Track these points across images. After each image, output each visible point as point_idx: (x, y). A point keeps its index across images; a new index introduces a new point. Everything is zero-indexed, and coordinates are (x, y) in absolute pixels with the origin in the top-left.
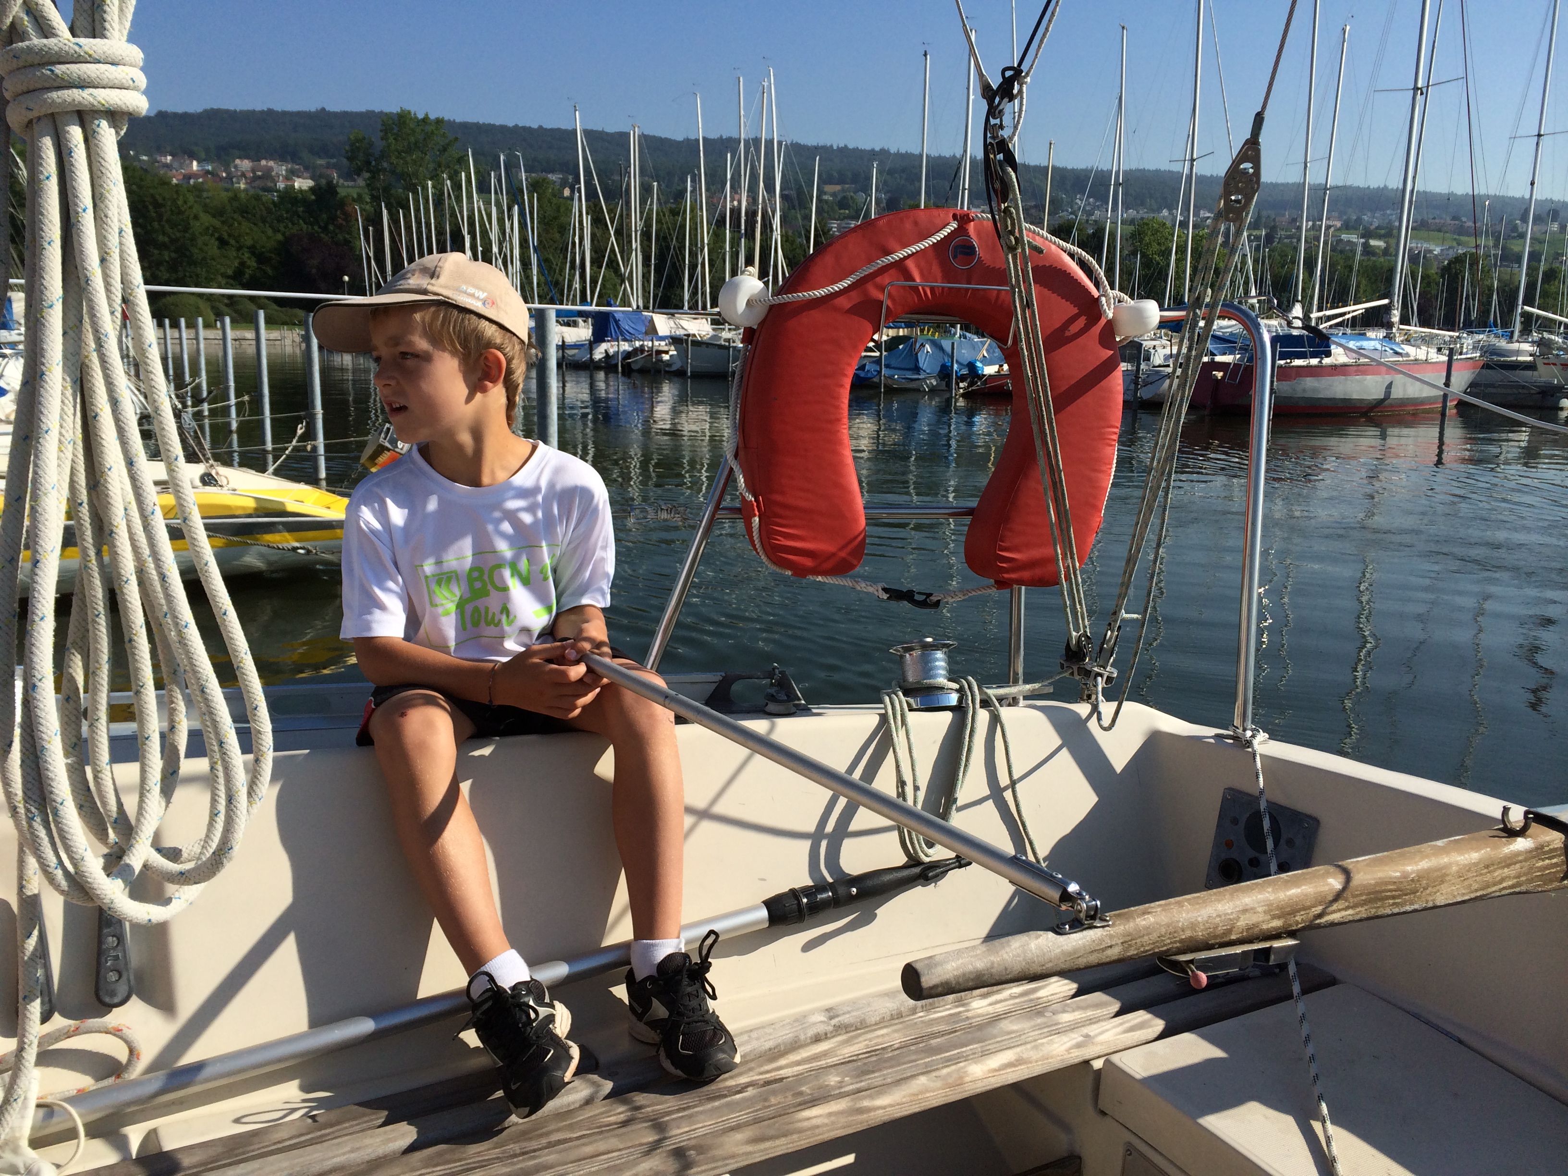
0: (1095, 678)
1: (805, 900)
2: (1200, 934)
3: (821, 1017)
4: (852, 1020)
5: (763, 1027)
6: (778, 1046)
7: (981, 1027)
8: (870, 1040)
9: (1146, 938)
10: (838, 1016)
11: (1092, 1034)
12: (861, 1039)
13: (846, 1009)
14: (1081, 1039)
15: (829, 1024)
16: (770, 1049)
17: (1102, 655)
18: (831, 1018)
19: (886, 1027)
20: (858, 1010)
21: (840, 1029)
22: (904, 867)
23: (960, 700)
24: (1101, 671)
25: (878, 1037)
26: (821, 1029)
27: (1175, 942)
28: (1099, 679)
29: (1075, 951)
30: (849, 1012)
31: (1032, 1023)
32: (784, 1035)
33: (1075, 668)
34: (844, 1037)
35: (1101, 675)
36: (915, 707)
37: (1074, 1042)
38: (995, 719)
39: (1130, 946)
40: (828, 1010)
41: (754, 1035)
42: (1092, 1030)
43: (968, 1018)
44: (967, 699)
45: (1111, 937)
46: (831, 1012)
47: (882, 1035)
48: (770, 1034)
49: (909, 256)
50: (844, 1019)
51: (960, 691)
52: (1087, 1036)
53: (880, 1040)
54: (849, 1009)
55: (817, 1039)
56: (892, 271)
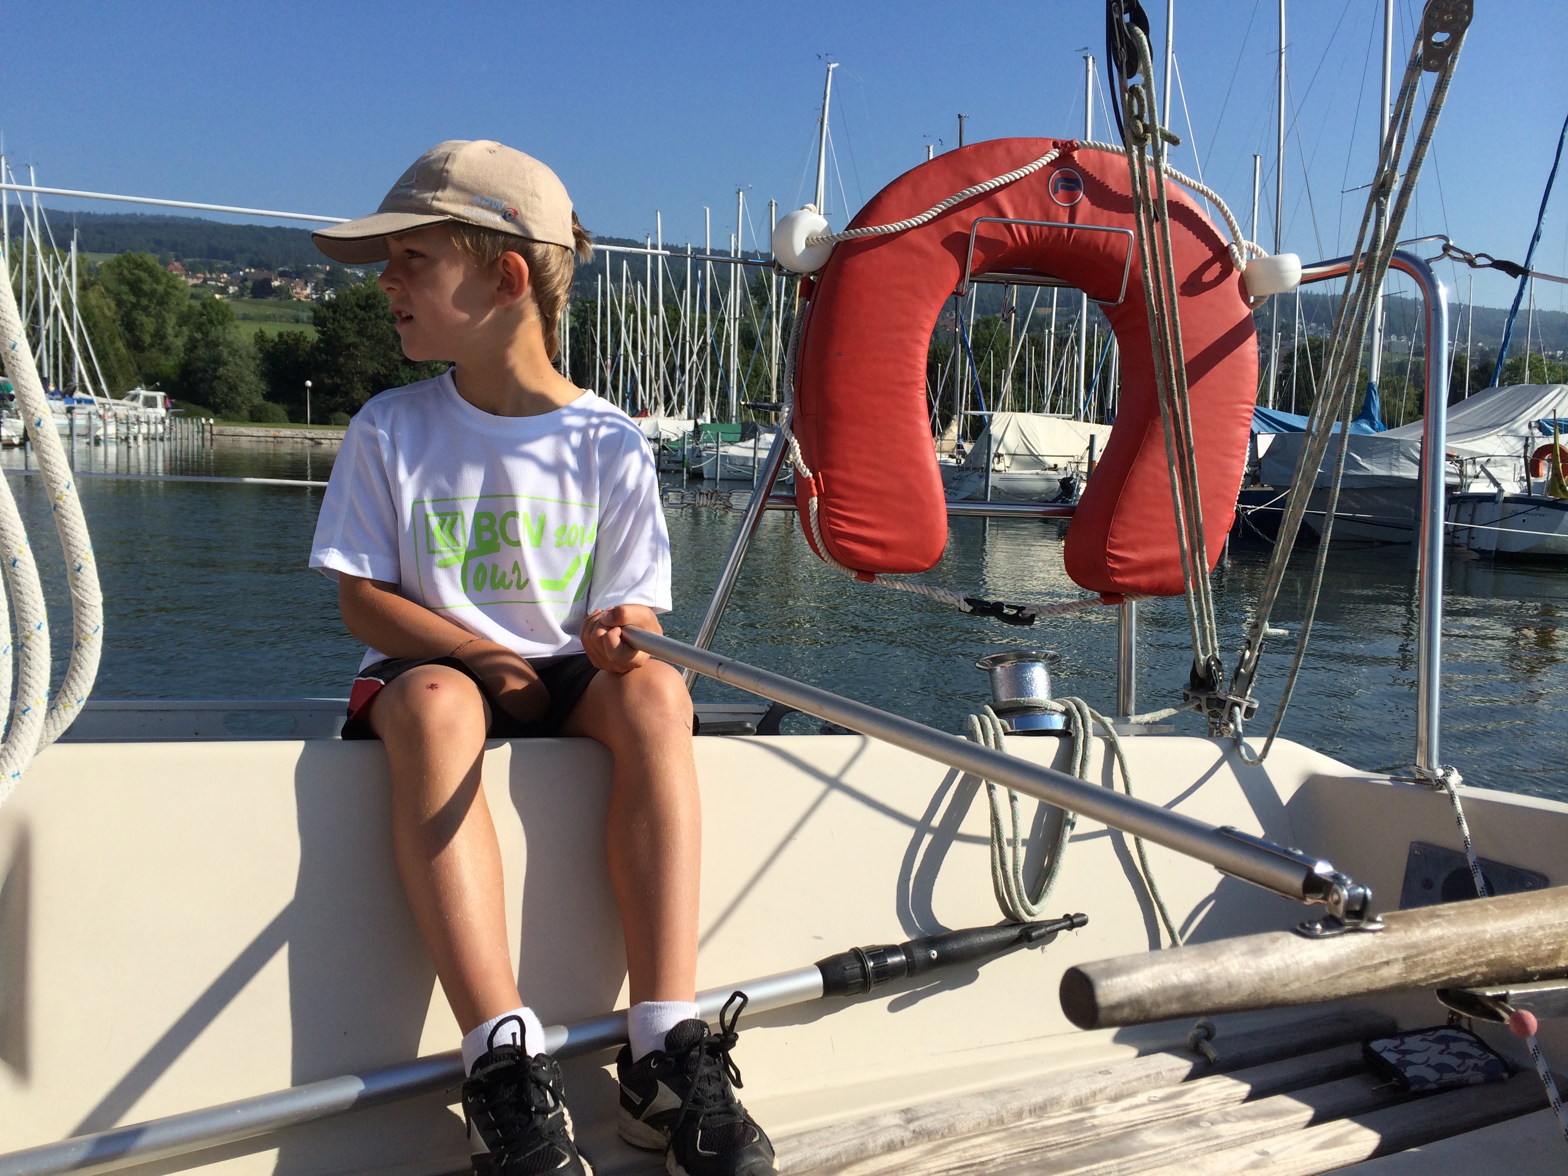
0: (1232, 708)
1: (871, 964)
2: (1516, 954)
3: (897, 1120)
4: (937, 1125)
5: (818, 1130)
6: (839, 1155)
7: (1114, 1140)
8: (964, 1150)
9: (1439, 953)
10: (918, 1119)
11: (1271, 1150)
12: (951, 1149)
13: (928, 1110)
14: (1256, 1157)
15: (906, 1129)
16: (827, 1160)
17: (1240, 680)
18: (909, 1121)
19: (984, 1134)
20: (945, 1111)
21: (920, 1135)
22: (1000, 926)
23: (1067, 724)
24: (1238, 700)
25: (974, 1147)
26: (897, 1135)
27: (1480, 965)
28: (1237, 709)
29: (1335, 965)
30: (932, 1114)
31: (1185, 1135)
32: (846, 1142)
33: (1204, 698)
34: (929, 1146)
35: (1239, 705)
36: (1009, 730)
37: (1247, 1161)
38: (1112, 749)
39: (1416, 964)
40: (905, 1111)
41: (806, 1140)
42: (1270, 1145)
43: (1094, 1127)
44: (1075, 723)
45: (1389, 948)
46: (909, 1115)
47: (981, 1145)
48: (828, 1139)
49: (1001, 188)
50: (928, 1123)
51: (1067, 713)
52: (1264, 1153)
53: (978, 1151)
54: (933, 1110)
55: (891, 1148)
56: (980, 205)
